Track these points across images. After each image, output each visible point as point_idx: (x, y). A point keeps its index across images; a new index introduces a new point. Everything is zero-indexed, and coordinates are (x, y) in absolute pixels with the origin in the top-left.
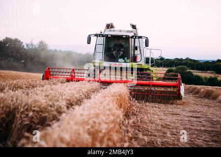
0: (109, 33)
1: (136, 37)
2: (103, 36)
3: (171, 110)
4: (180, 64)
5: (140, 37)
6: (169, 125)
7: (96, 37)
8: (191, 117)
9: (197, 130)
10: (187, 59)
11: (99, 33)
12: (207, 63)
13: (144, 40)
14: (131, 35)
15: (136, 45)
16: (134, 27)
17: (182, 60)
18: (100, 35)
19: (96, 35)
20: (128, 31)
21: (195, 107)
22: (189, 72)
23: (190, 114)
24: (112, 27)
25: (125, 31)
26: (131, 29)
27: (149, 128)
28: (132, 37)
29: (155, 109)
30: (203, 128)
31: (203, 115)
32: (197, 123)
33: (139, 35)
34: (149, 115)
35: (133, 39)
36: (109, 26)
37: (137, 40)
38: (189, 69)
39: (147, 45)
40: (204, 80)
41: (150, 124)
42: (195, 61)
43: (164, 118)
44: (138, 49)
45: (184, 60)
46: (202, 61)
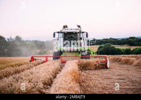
0: (65, 31)
1: (81, 32)
2: (62, 33)
3: (106, 76)
4: (107, 42)
5: (83, 32)
6: (107, 87)
7: (58, 34)
8: (119, 79)
9: (124, 89)
10: (111, 38)
11: (60, 31)
12: (123, 40)
13: (85, 34)
14: (78, 31)
15: (81, 37)
16: (79, 26)
17: (107, 39)
18: (60, 32)
19: (58, 32)
20: (76, 29)
21: (120, 71)
22: (112, 47)
23: (118, 77)
24: (67, 27)
25: (74, 29)
26: (77, 28)
27: (95, 91)
28: (79, 33)
29: (96, 76)
30: (128, 87)
31: (126, 77)
32: (123, 83)
33: (82, 31)
34: (93, 81)
35: (79, 34)
36: (65, 27)
37: (81, 34)
38: (113, 45)
39: (87, 37)
40: (123, 51)
41: (95, 88)
42: (115, 39)
43: (103, 82)
44: (82, 39)
45: (108, 39)
46: (120, 39)
